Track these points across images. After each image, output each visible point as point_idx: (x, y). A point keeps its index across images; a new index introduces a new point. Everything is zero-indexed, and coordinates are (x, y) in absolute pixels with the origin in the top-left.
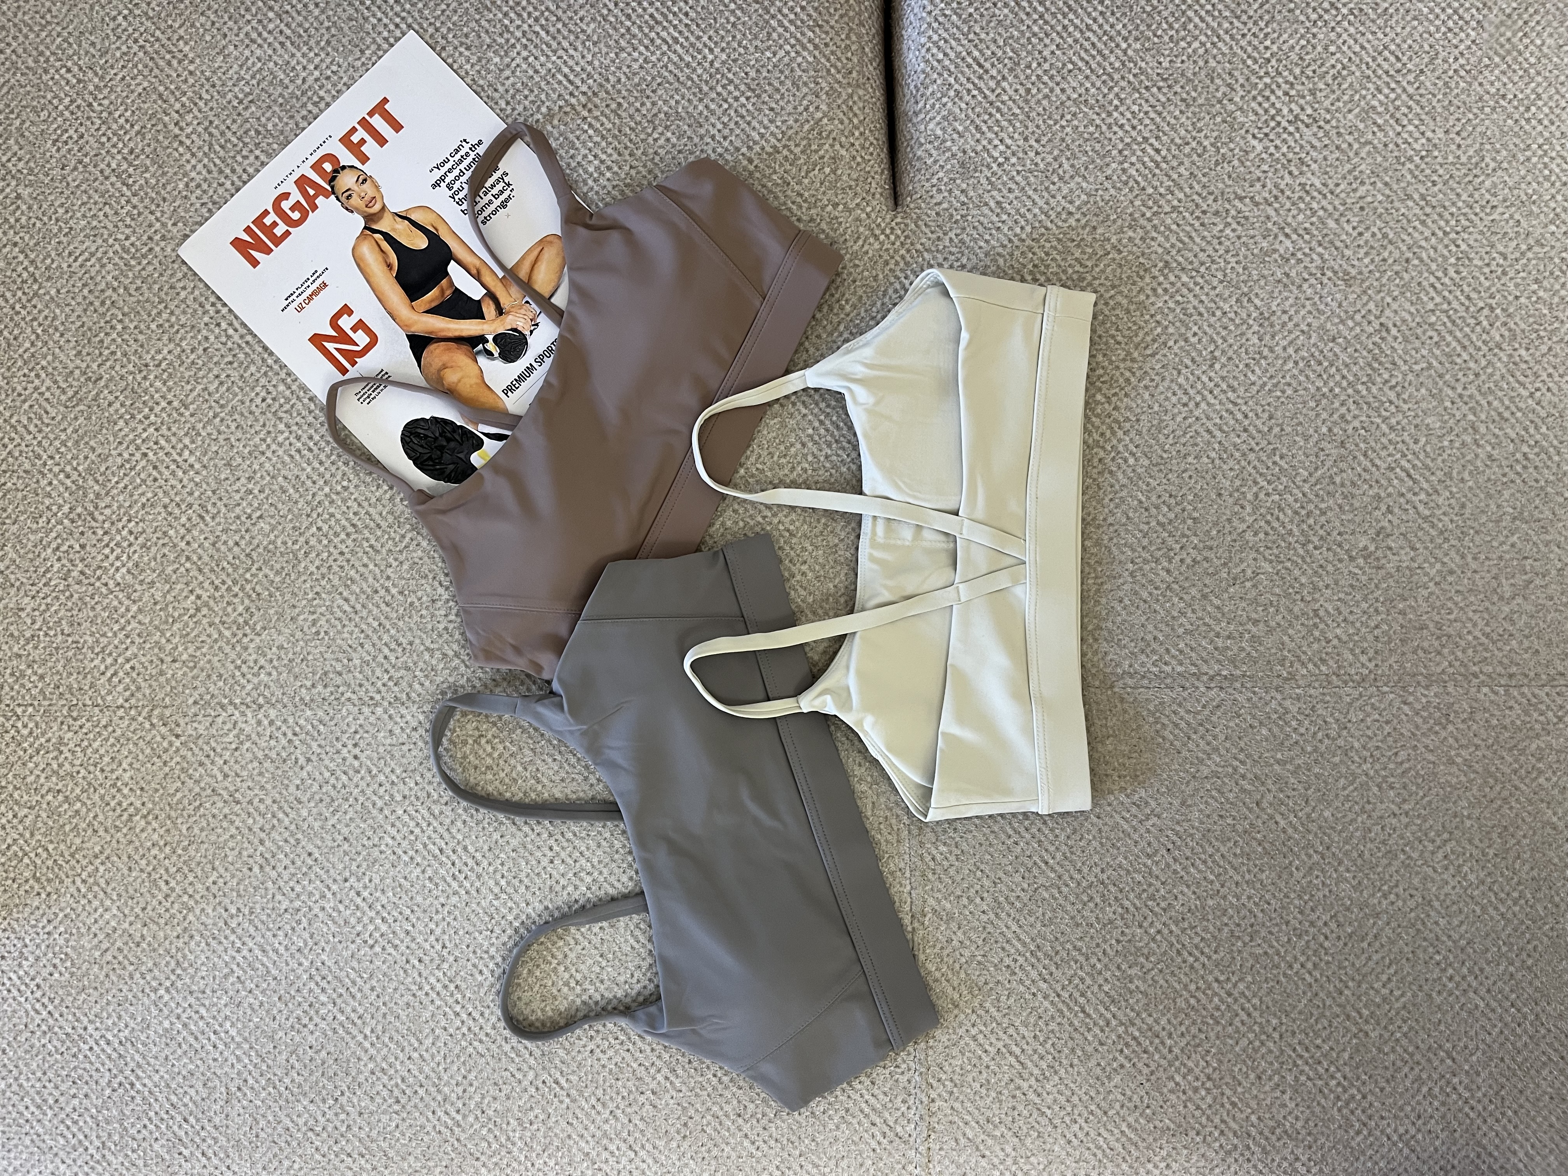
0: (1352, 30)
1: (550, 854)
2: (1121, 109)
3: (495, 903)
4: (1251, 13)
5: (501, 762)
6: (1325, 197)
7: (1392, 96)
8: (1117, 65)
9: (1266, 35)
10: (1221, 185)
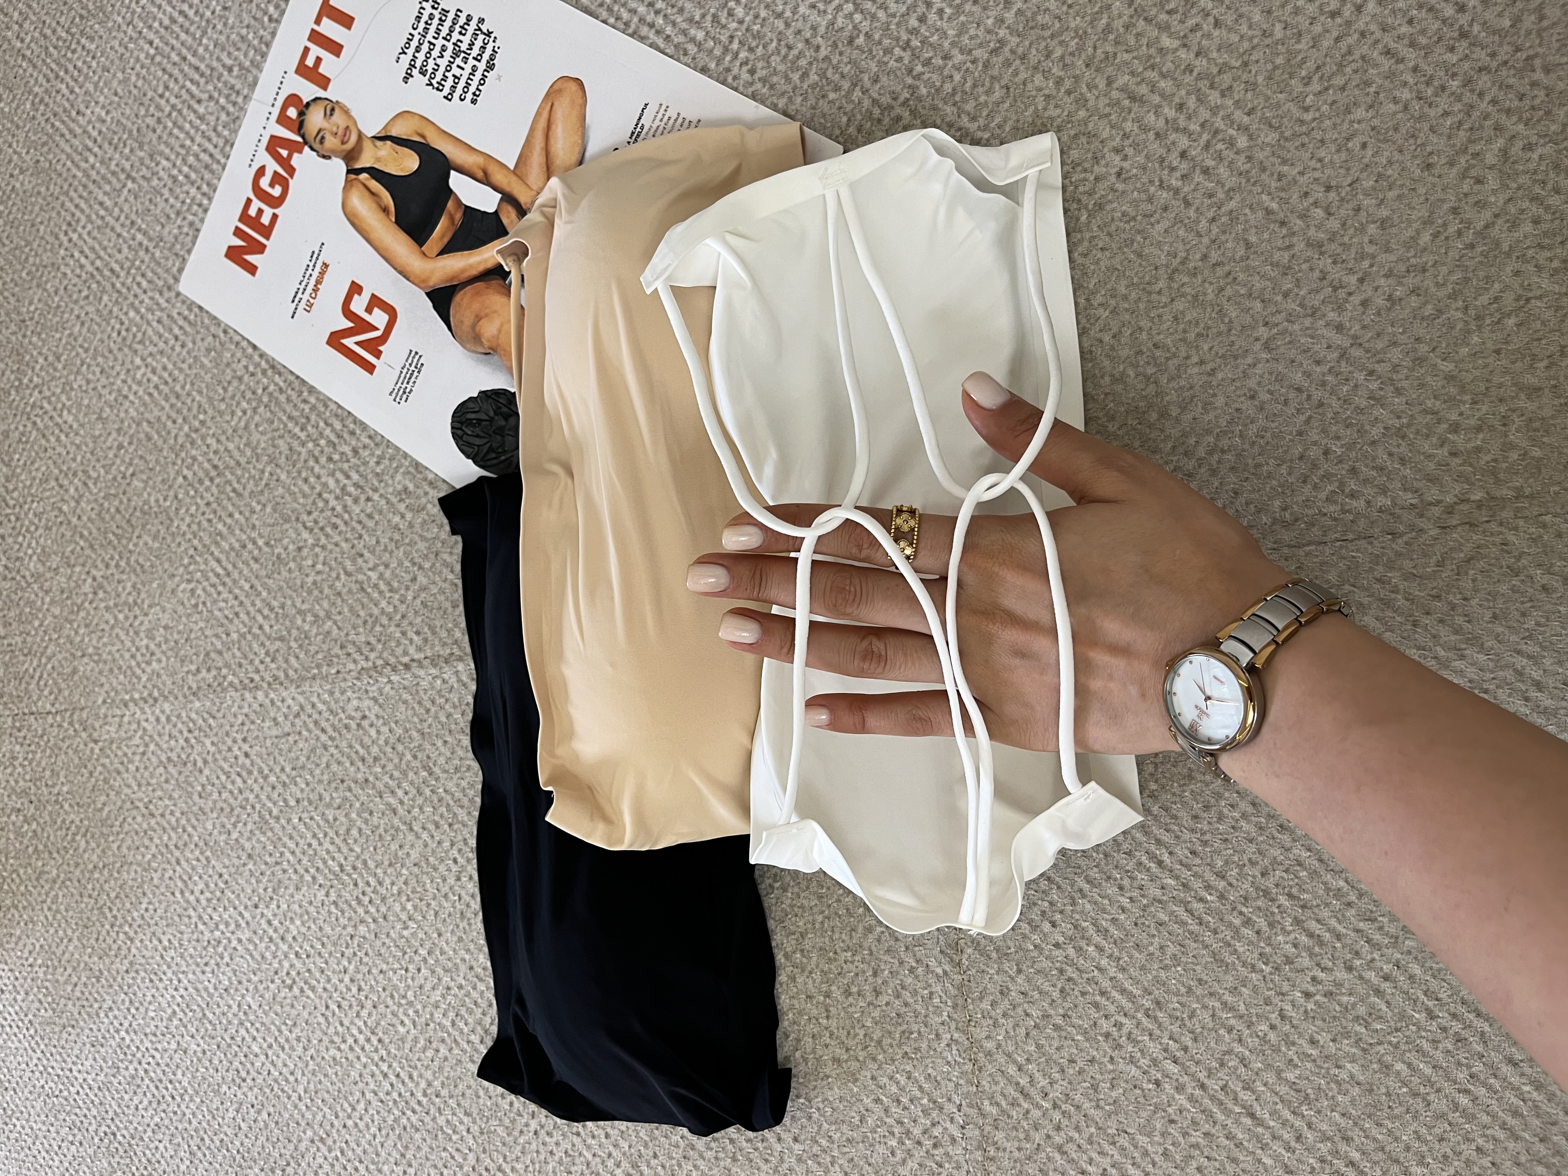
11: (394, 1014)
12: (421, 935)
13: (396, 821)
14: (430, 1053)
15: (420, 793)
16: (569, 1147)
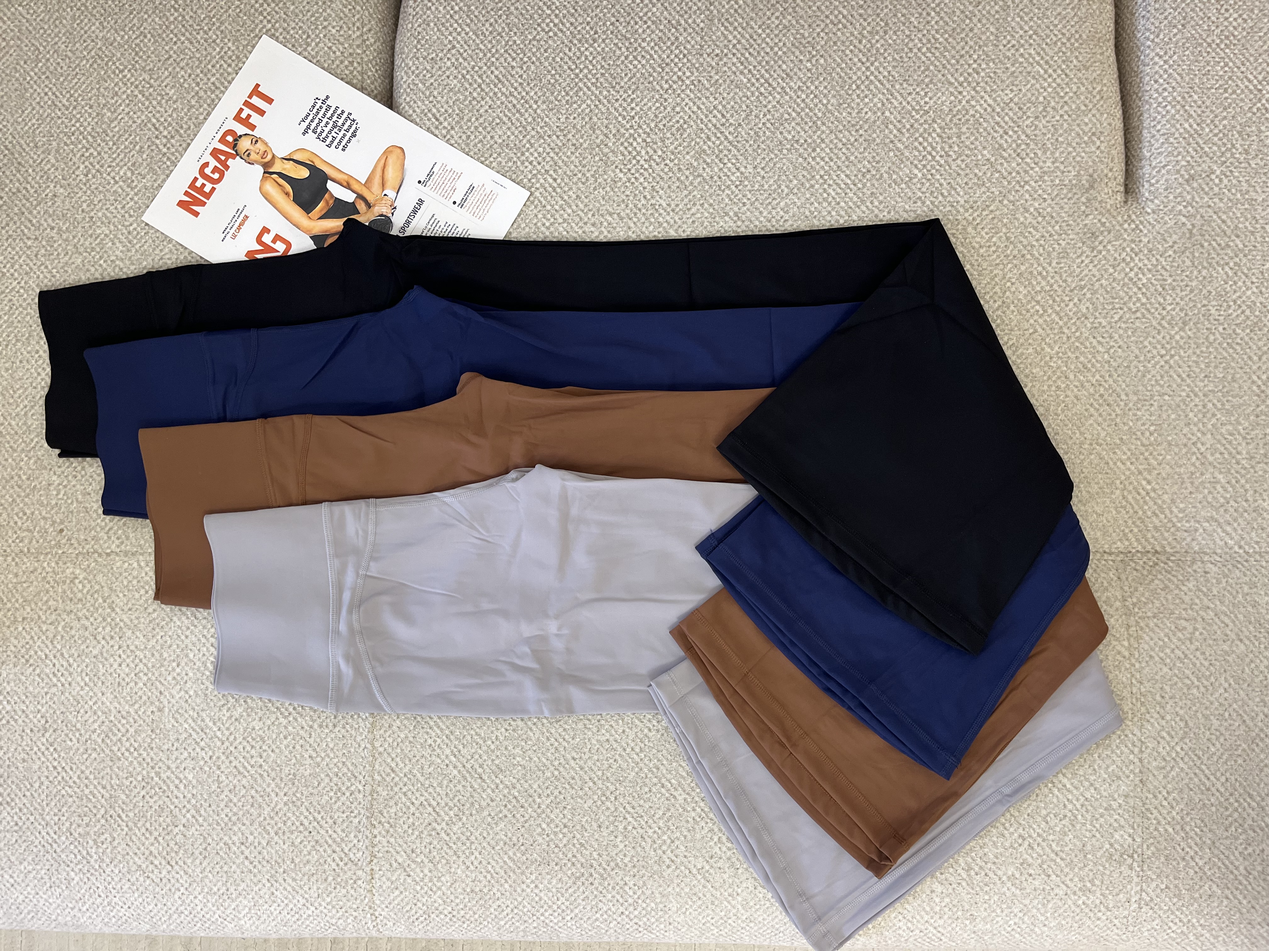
0: (692, 96)
1: (119, 660)
2: (532, 150)
3: (82, 693)
4: (622, 84)
5: (89, 597)
6: (668, 214)
7: (718, 142)
8: (530, 120)
9: (632, 100)
10: (597, 205)
11: (67, 735)
12: (91, 694)
13: (87, 634)
14: (85, 756)
15: (104, 620)
16: (161, 802)
